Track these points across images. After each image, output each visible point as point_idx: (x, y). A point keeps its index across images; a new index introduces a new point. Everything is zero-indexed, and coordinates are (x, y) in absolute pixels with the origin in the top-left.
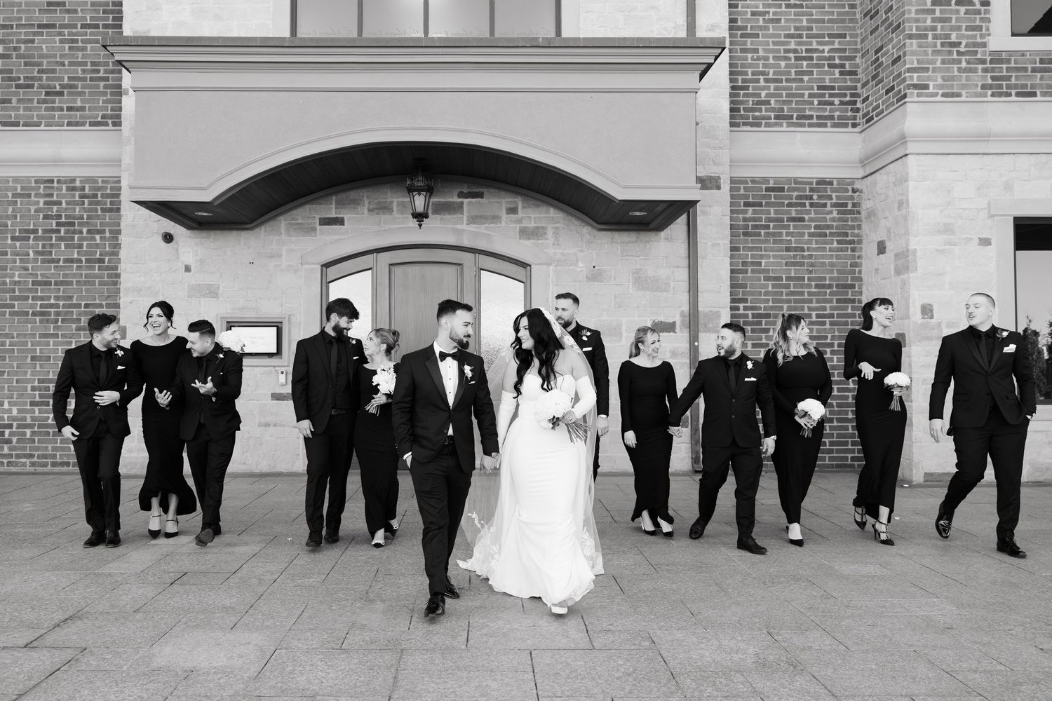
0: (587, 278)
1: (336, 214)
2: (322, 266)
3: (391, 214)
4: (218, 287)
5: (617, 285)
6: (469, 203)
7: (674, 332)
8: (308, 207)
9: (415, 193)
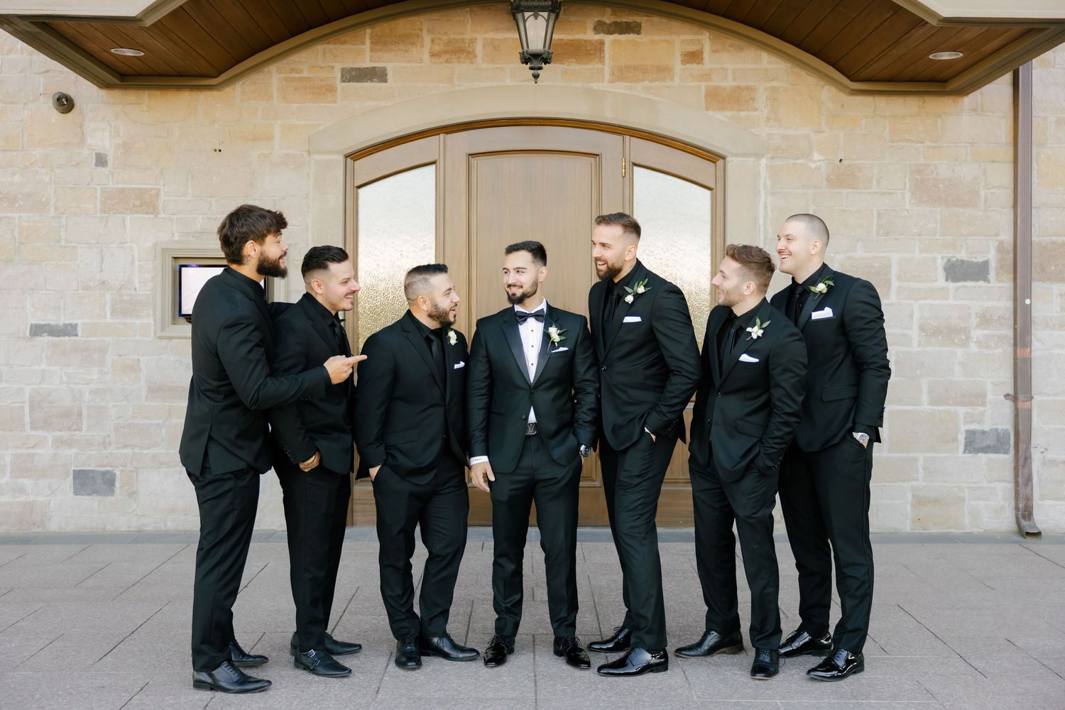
0: (828, 180)
1: (371, 61)
2: (346, 157)
3: (472, 63)
4: (157, 195)
5: (883, 194)
6: (615, 42)
7: (986, 280)
8: (320, 48)
9: (527, 14)
